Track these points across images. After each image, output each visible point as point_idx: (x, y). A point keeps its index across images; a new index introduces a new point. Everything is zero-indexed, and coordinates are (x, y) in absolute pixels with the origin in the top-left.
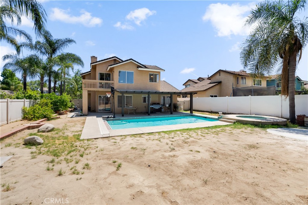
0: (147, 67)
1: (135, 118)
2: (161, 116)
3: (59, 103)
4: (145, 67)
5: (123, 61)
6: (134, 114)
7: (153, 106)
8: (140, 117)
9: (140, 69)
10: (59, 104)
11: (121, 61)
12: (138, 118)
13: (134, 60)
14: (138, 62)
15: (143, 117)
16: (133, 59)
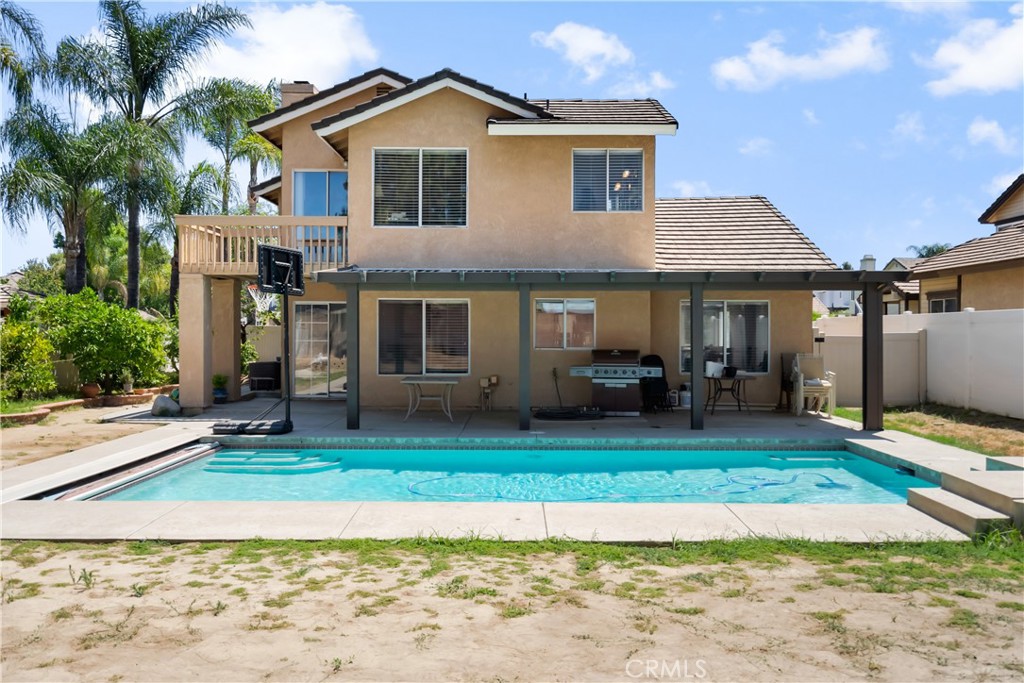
0: (551, 117)
1: (399, 441)
2: (581, 441)
3: (99, 344)
4: (542, 114)
5: (411, 86)
6: (446, 419)
7: (589, 372)
8: (433, 441)
9: (496, 130)
10: (95, 348)
11: (399, 86)
12: (417, 441)
13: (463, 74)
14: (488, 90)
15: (450, 440)
16: (455, 70)
